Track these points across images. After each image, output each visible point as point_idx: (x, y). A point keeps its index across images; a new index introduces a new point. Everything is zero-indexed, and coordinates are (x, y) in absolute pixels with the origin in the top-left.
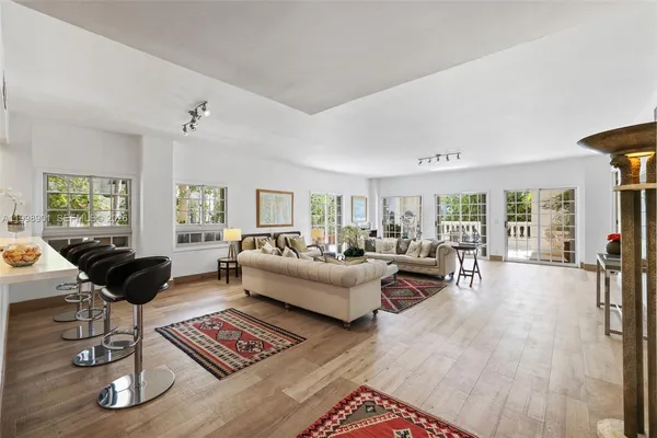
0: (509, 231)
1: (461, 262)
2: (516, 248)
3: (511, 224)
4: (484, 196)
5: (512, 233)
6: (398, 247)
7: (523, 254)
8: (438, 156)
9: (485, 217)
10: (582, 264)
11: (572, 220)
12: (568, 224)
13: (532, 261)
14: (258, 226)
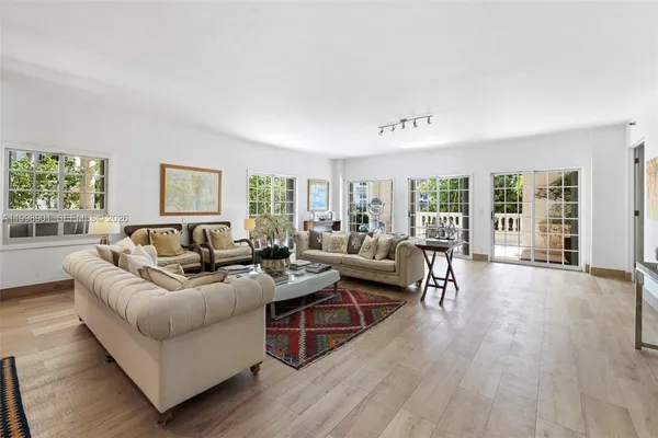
0: (496, 224)
1: (430, 266)
2: (505, 244)
3: (499, 216)
4: (467, 180)
5: (500, 225)
6: (349, 243)
7: (513, 252)
8: (404, 121)
9: (467, 206)
10: (587, 266)
11: (574, 211)
12: (570, 215)
13: (524, 261)
14: (163, 213)
